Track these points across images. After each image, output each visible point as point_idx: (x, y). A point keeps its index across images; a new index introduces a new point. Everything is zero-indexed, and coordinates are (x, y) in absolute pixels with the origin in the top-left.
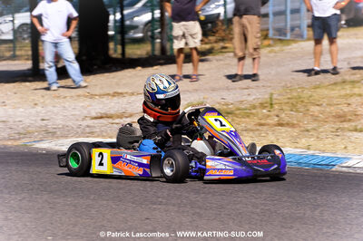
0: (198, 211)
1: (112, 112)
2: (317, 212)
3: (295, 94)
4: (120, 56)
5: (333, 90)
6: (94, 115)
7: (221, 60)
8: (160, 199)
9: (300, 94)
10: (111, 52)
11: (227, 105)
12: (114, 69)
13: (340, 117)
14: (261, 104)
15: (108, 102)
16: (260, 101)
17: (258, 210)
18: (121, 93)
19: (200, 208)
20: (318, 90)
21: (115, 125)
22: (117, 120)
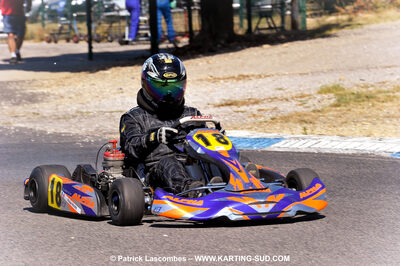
1: (237, 98)
4: (245, 33)
6: (218, 102)
7: (360, 34)
10: (236, 27)
11: (366, 87)
12: (239, 47)
15: (233, 86)
18: (247, 76)
21: (241, 114)
22: (243, 108)
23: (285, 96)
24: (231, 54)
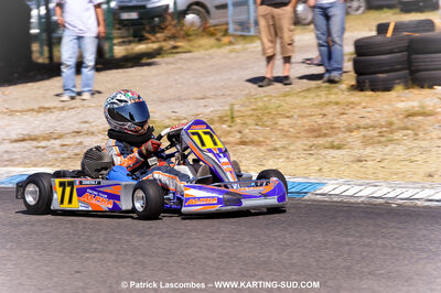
0: (141, 258)
1: (37, 132)
2: (284, 255)
3: (260, 104)
4: (47, 61)
5: (306, 97)
6: (14, 136)
7: (171, 63)
8: (94, 246)
9: (267, 104)
10: (35, 55)
11: (179, 119)
12: (39, 77)
13: (314, 131)
14: (221, 118)
15: (32, 119)
16: (219, 114)
17: (215, 255)
18: (49, 108)
19: (143, 255)
20: (287, 98)
21: (41, 150)
22: (43, 144)
23: (91, 130)
24: (30, 84)
